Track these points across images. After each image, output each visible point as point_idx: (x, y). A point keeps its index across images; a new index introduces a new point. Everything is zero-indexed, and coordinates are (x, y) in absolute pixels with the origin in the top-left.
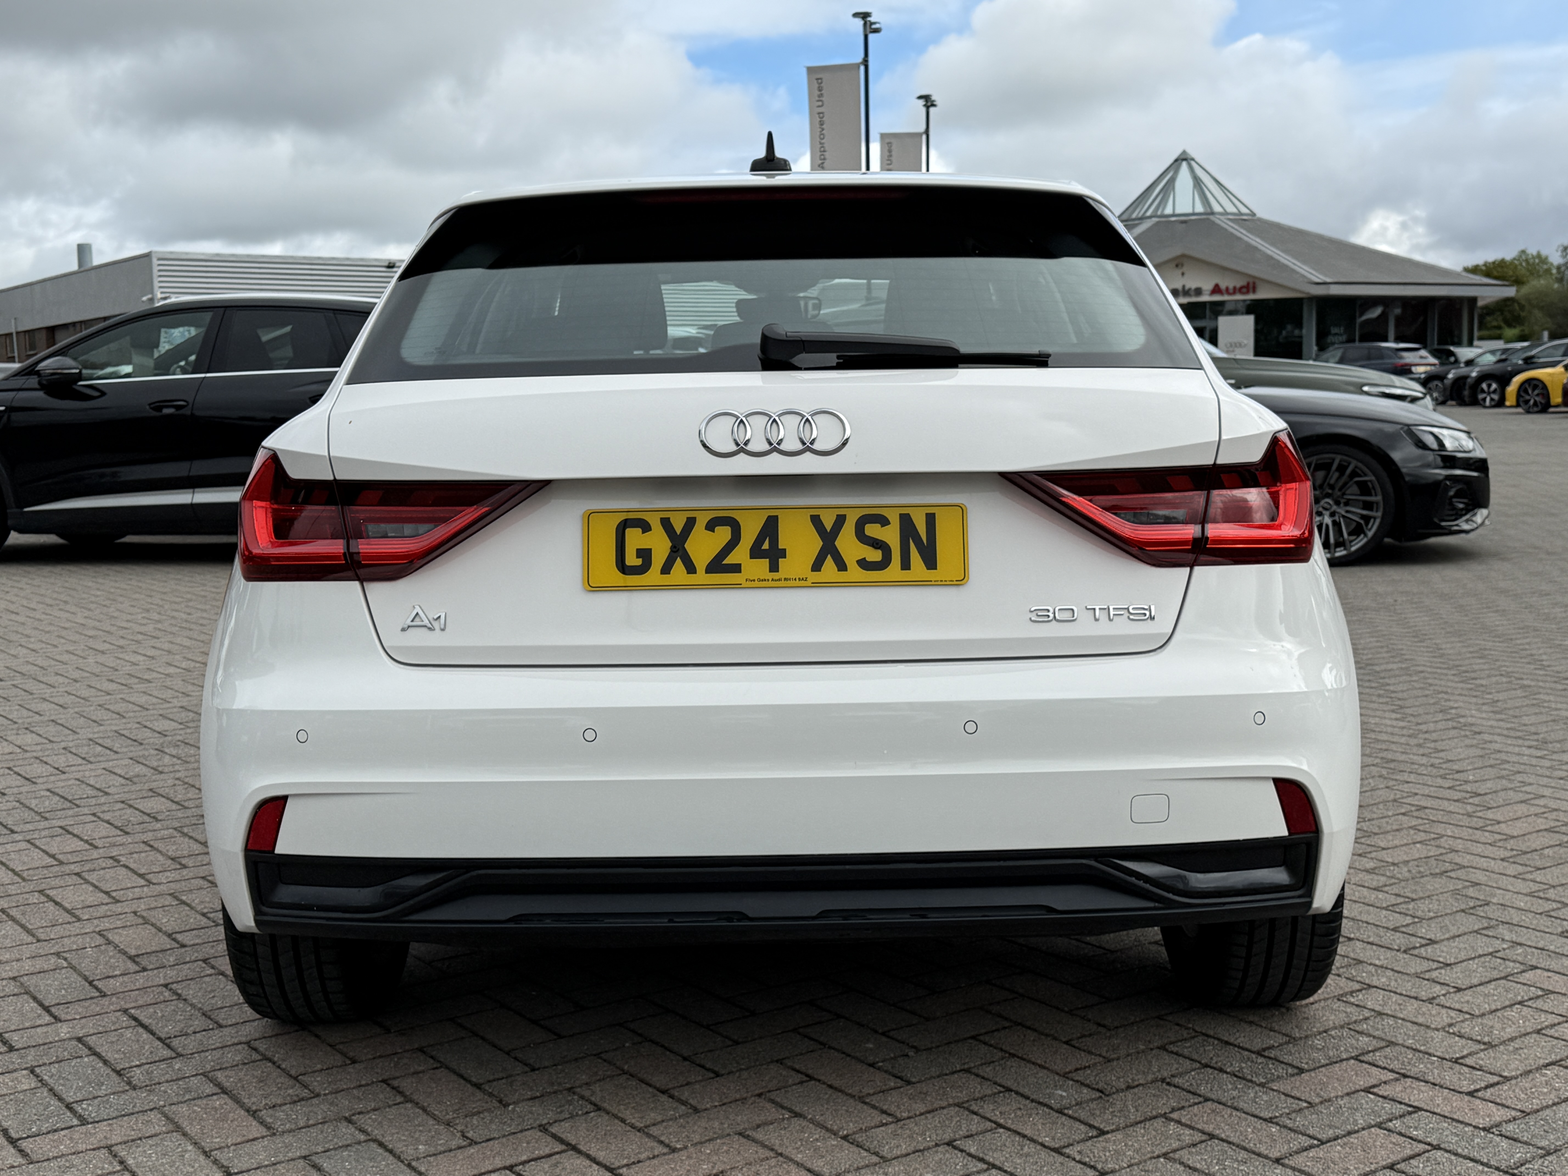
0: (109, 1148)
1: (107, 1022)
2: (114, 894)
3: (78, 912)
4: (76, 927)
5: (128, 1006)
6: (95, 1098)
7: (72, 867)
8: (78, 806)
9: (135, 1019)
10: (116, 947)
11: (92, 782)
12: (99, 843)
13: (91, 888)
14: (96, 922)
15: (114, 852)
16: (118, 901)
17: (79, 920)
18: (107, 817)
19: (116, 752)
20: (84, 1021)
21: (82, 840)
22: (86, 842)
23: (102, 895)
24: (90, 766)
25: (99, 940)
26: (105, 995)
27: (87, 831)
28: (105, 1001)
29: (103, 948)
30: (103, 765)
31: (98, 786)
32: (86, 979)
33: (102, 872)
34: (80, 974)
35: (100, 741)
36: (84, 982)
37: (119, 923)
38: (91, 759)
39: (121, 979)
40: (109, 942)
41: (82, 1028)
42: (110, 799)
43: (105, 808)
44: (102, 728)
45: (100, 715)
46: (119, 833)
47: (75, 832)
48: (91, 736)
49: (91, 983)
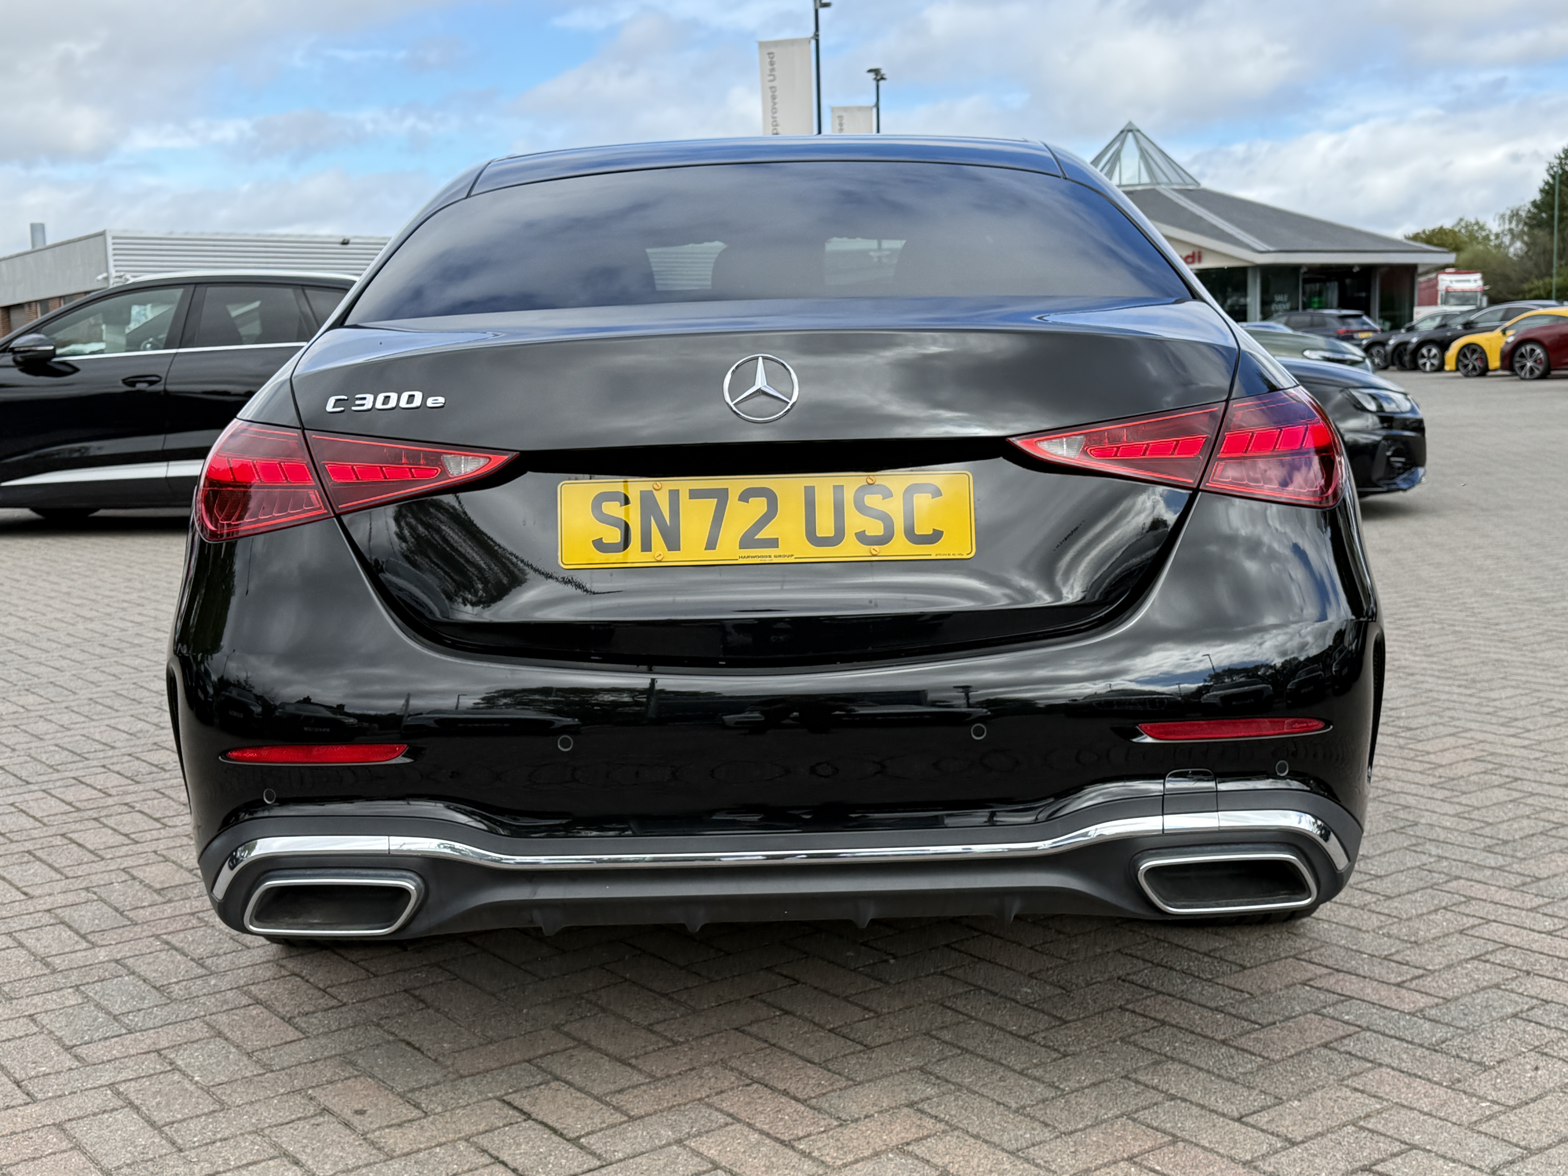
0: (158, 1051)
1: (141, 946)
2: (133, 836)
3: (100, 853)
4: (100, 866)
5: (159, 932)
6: (139, 1010)
7: (90, 813)
8: (87, 759)
9: (167, 943)
10: (141, 882)
11: (97, 737)
12: (113, 792)
13: (110, 832)
14: (119, 860)
15: (128, 799)
16: (137, 842)
17: (103, 859)
18: (117, 768)
19: (117, 711)
20: (120, 946)
21: (95, 789)
22: (100, 790)
23: (121, 837)
24: (93, 723)
25: (125, 877)
26: (136, 924)
27: (100, 781)
28: (138, 929)
29: (129, 882)
30: (107, 722)
31: (104, 741)
32: (116, 910)
33: (119, 817)
34: (110, 906)
35: (100, 701)
36: (114, 913)
37: (141, 862)
38: (94, 717)
39: (150, 910)
40: (134, 878)
41: (119, 952)
42: (116, 752)
43: (115, 760)
44: (99, 689)
45: (97, 677)
46: (130, 782)
47: (88, 782)
48: (90, 696)
49: (121, 913)
